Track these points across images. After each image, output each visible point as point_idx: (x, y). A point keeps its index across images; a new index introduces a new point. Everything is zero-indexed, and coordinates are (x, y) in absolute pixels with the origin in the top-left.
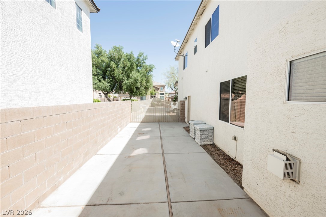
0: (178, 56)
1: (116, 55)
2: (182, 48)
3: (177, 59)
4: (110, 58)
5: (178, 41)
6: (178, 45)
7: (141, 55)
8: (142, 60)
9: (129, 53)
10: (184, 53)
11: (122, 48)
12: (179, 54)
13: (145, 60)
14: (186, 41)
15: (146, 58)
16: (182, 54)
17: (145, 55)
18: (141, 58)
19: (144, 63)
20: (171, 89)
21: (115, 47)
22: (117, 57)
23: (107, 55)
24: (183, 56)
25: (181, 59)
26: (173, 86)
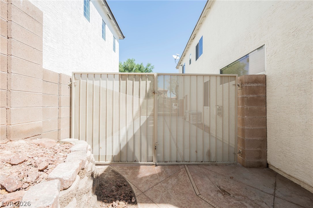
0: (178, 66)
1: (129, 66)
2: (181, 60)
3: (177, 68)
4: (125, 68)
5: (178, 55)
6: (178, 58)
7: (149, 65)
8: (150, 69)
9: (140, 64)
10: (183, 64)
11: (134, 60)
12: (179, 64)
13: (152, 69)
14: (184, 55)
15: (153, 68)
16: (181, 64)
17: (152, 65)
18: (149, 68)
19: (151, 71)
20: (173, 93)
21: (129, 59)
22: (130, 67)
23: (122, 66)
24: (182, 65)
25: (181, 68)
26: (174, 91)
